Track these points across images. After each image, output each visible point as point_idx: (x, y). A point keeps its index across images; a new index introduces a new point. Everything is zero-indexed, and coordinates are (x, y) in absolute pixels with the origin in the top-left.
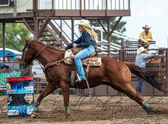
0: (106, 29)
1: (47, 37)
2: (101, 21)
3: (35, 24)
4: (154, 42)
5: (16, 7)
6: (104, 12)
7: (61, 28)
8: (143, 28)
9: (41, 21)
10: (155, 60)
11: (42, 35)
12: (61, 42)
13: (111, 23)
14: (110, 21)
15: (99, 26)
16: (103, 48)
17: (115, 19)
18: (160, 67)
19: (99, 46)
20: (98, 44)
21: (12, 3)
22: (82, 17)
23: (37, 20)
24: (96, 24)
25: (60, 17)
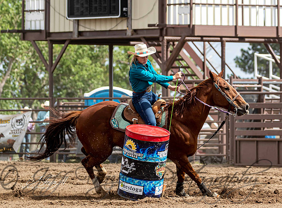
3: (162, 47)
5: (132, 19)
6: (275, 30)
7: (204, 55)
9: (171, 43)
15: (267, 53)
16: (273, 88)
21: (125, 13)
22: (239, 37)
23: (165, 42)
24: (261, 49)
25: (202, 37)
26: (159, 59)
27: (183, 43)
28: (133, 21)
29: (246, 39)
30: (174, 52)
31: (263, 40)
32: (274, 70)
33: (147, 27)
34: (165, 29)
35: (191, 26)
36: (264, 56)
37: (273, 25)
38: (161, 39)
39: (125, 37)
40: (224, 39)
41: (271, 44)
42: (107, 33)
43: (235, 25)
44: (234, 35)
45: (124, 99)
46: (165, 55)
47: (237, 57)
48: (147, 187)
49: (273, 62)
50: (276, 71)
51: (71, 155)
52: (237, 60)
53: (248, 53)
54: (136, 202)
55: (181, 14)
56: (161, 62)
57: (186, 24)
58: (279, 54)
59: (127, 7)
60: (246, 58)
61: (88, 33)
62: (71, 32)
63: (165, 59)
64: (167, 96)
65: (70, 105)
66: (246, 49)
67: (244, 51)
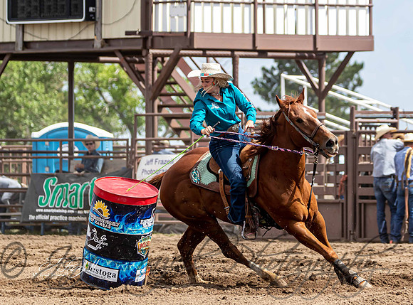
2: (303, 62)
3: (146, 65)
5: (101, 24)
9: (160, 59)
11: (163, 92)
14: (324, 62)
17: (337, 57)
21: (91, 15)
22: (258, 51)
23: (151, 57)
24: (292, 68)
25: (204, 50)
26: (141, 83)
27: (176, 60)
28: (103, 26)
29: (269, 54)
30: (163, 73)
31: (294, 54)
32: (310, 99)
33: (123, 36)
34: (150, 38)
35: (189, 35)
36: (295, 79)
37: (309, 33)
38: (144, 53)
39: (91, 50)
40: (236, 53)
41: (306, 61)
42: (66, 44)
43: (252, 32)
44: (251, 48)
45: (89, 141)
46: (150, 77)
47: (256, 80)
48: (125, 271)
49: (308, 88)
50: (313, 100)
51: (12, 223)
52: (256, 85)
53: (272, 73)
54: (108, 291)
55: (174, 17)
56: (144, 87)
57: (181, 31)
58: (317, 75)
59: (94, 5)
60: (269, 80)
61: (37, 45)
62: (14, 43)
63: (150, 82)
64: (153, 136)
65: (11, 149)
66: (269, 68)
67: (267, 71)
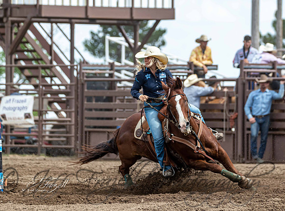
0: (132, 41)
1: (26, 53)
2: (122, 27)
3: (6, 29)
4: (215, 67)
6: (129, 11)
7: (51, 38)
8: (197, 41)
9: (16, 24)
10: (217, 98)
11: (18, 49)
12: (51, 62)
13: (140, 31)
14: (138, 27)
15: (119, 36)
17: (146, 24)
18: (224, 111)
19: (119, 71)
20: (116, 68)
22: (89, 19)
23: (10, 23)
24: (113, 32)
25: (49, 18)
30: (19, 35)
31: (115, 22)
35: (38, 7)
38: (5, 20)
41: (124, 27)
47: (86, 40)
49: (126, 47)
58: (132, 37)
60: (96, 41)
67: (94, 34)
